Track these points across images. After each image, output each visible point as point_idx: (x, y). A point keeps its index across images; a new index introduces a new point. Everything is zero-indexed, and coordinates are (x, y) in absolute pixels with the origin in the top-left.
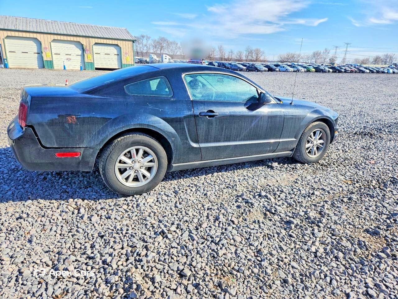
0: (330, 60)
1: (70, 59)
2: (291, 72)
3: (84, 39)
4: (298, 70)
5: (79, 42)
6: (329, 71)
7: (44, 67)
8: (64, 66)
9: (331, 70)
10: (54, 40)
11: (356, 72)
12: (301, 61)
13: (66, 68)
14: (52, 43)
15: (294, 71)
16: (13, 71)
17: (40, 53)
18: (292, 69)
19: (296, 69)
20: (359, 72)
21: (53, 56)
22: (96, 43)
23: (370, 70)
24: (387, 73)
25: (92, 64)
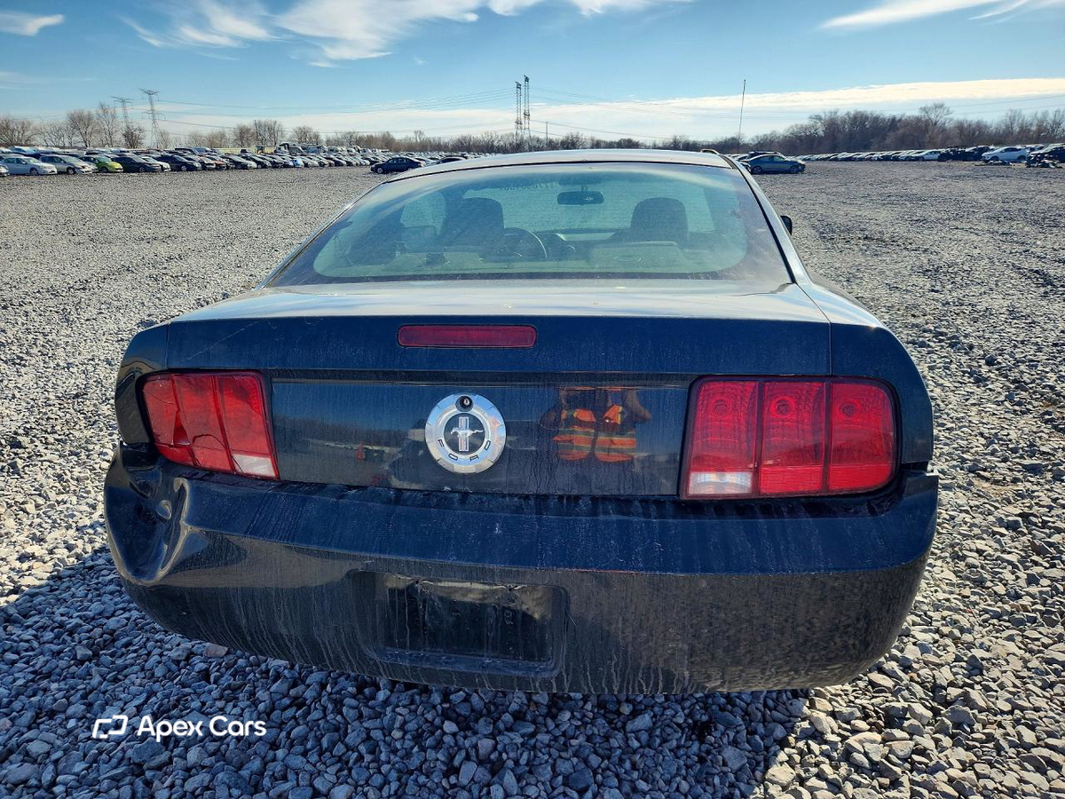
0: (125, 135)
2: (51, 174)
4: (73, 169)
6: (163, 169)
9: (166, 165)
11: (228, 168)
12: (39, 139)
15: (60, 173)
18: (50, 167)
19: (64, 167)
20: (235, 168)
23: (258, 163)
24: (294, 167)
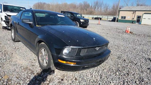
16: (142, 25)
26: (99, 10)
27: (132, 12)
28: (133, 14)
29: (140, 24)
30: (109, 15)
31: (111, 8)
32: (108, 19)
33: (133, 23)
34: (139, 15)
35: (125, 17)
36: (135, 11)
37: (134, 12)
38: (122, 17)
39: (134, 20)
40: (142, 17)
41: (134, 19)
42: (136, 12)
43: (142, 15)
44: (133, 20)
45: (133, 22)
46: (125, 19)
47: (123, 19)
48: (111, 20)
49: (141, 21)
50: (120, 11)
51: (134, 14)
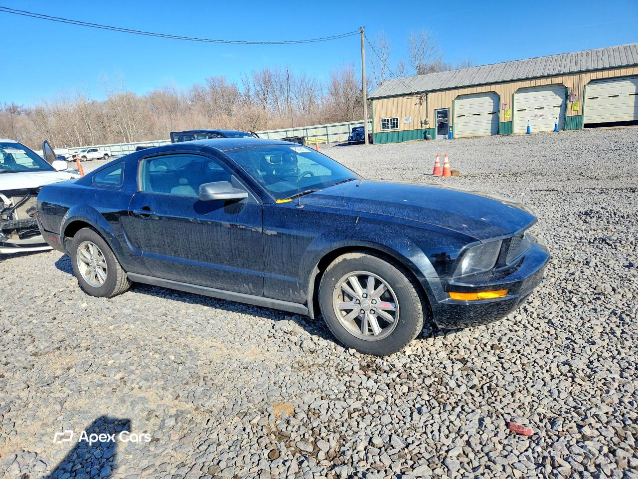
1: (541, 115)
3: (571, 78)
5: (561, 84)
7: (498, 133)
8: (528, 127)
10: (520, 90)
13: (531, 131)
14: (515, 95)
16: (458, 141)
17: (496, 113)
21: (515, 113)
22: (592, 80)
25: (579, 118)
26: (282, 106)
27: (415, 99)
28: (421, 104)
29: (451, 137)
30: (327, 120)
31: (326, 92)
32: (332, 139)
33: (426, 138)
34: (442, 106)
35: (395, 123)
36: (422, 92)
37: (421, 98)
38: (385, 123)
39: (427, 127)
40: (451, 110)
41: (426, 123)
42: (430, 95)
43: (449, 105)
44: (425, 127)
45: (425, 135)
46: (396, 130)
47: (390, 130)
48: (345, 138)
49: (452, 127)
50: (372, 99)
51: (424, 103)
